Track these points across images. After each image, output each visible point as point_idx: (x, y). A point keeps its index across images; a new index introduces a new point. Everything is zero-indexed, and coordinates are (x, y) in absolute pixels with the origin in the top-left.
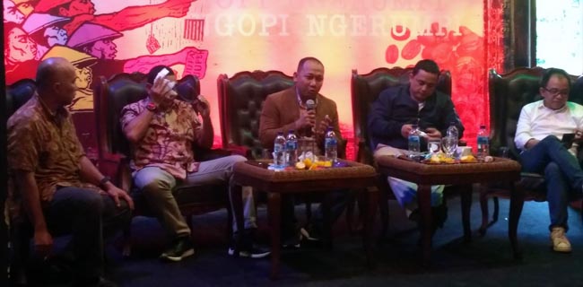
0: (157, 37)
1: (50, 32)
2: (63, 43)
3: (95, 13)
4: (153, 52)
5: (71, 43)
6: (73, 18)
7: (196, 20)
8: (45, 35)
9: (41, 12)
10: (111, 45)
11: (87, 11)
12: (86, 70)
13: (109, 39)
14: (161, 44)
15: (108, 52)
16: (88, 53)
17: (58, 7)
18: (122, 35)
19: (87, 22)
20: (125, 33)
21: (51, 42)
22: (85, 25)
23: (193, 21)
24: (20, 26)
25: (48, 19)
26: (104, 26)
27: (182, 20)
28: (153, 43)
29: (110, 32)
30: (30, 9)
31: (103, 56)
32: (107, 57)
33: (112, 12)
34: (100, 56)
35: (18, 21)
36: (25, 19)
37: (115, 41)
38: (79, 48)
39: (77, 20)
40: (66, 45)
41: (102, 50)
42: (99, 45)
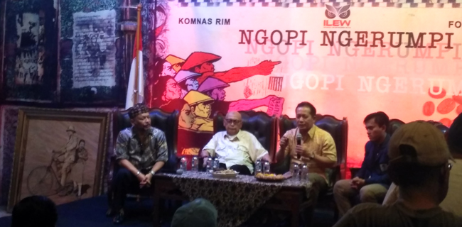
0: (250, 88)
1: (189, 82)
2: (196, 89)
3: (215, 71)
4: (247, 97)
5: (201, 89)
6: (202, 74)
7: (277, 78)
8: (187, 83)
9: (185, 70)
10: (222, 91)
11: (210, 70)
12: (208, 106)
13: (221, 88)
14: (253, 92)
15: (220, 96)
16: (209, 96)
17: (195, 67)
18: (229, 86)
19: (210, 77)
20: (231, 84)
21: (189, 88)
22: (209, 79)
23: (275, 78)
24: (173, 78)
25: (189, 74)
26: (219, 80)
27: (268, 77)
28: (248, 92)
29: (222, 83)
30: (179, 68)
31: (218, 98)
32: (220, 99)
33: (224, 70)
34: (216, 98)
35: (172, 75)
36: (176, 74)
37: (225, 89)
38: (205, 93)
39: (205, 75)
40: (197, 90)
41: (217, 95)
42: (216, 91)
